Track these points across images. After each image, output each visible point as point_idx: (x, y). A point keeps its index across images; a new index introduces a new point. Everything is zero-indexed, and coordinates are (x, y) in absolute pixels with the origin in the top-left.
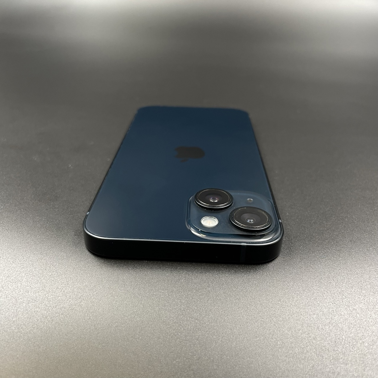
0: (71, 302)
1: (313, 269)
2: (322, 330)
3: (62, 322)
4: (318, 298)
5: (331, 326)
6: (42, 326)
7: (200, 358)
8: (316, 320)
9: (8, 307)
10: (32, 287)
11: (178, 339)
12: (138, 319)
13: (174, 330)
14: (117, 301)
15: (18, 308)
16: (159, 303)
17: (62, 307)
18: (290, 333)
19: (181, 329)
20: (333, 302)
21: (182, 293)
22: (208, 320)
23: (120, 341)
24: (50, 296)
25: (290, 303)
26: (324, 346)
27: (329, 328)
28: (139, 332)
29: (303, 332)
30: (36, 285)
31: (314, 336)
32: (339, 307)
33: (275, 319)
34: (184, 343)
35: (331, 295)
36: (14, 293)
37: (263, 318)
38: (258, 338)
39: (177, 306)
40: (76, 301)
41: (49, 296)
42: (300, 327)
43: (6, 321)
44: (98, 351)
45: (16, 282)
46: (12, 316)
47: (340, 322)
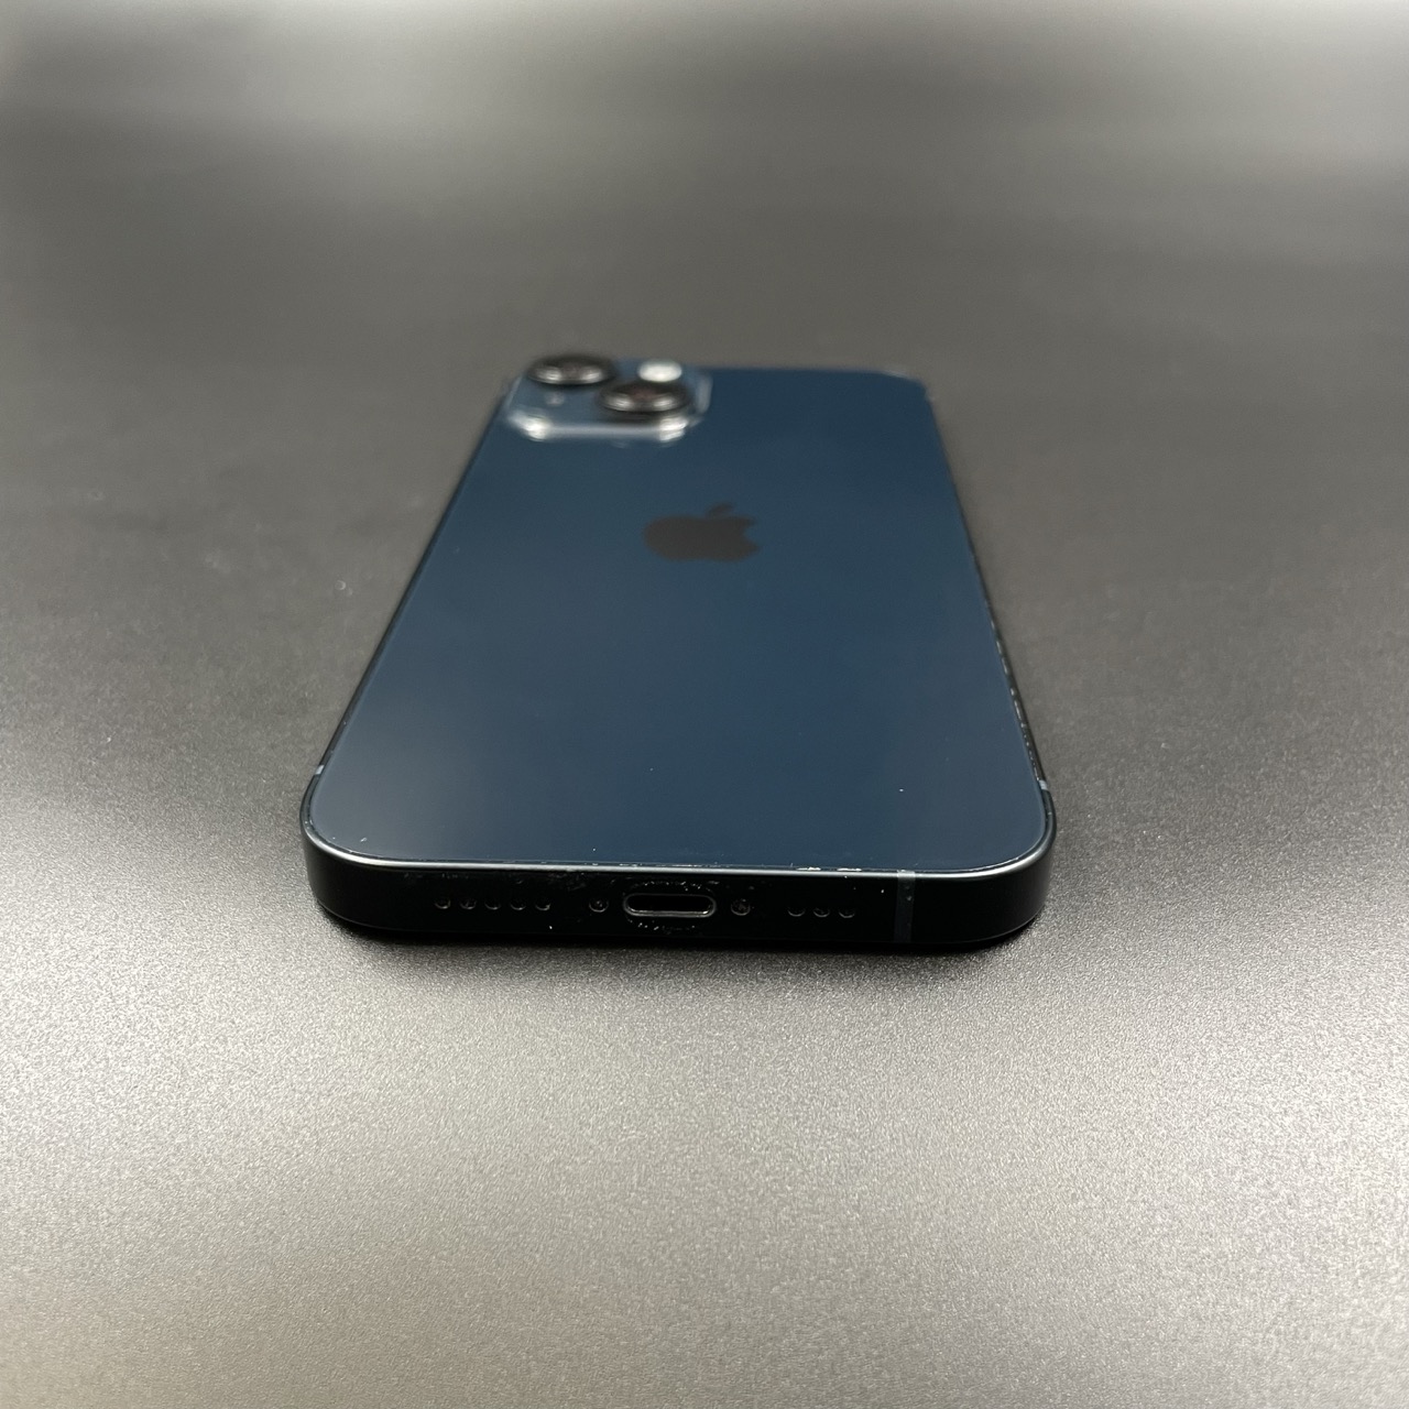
0: (383, 1077)
1: (1272, 946)
2: (1319, 1171)
3: (354, 1150)
4: (1296, 1054)
5: (1350, 1154)
6: (283, 1163)
7: (867, 1274)
8: (1293, 1135)
9: (155, 1094)
10: (237, 1022)
11: (783, 1206)
12: (634, 1135)
13: (767, 1174)
14: (552, 1070)
15: (192, 1097)
16: (707, 1076)
17: (353, 1094)
18: (1198, 1184)
19: (792, 1169)
20: (1353, 1069)
21: (788, 1038)
22: (891, 1136)
23: (571, 1215)
24: (307, 1054)
25: (1195, 1071)
26: (1328, 1230)
27: (1344, 1162)
28: (639, 1183)
29: (1247, 1178)
30: (253, 1018)
31: (1288, 1191)
32: (1376, 1085)
33: (1139, 1134)
34: (808, 1221)
35: (1348, 1044)
36: (173, 1043)
37: (1094, 1129)
38: (1081, 1203)
39: (775, 1085)
40: (400, 1070)
41: (300, 1055)
42: (1234, 1160)
43: (149, 1145)
44: (493, 1252)
45: (177, 1007)
46: (172, 1128)
47: (1383, 1139)
